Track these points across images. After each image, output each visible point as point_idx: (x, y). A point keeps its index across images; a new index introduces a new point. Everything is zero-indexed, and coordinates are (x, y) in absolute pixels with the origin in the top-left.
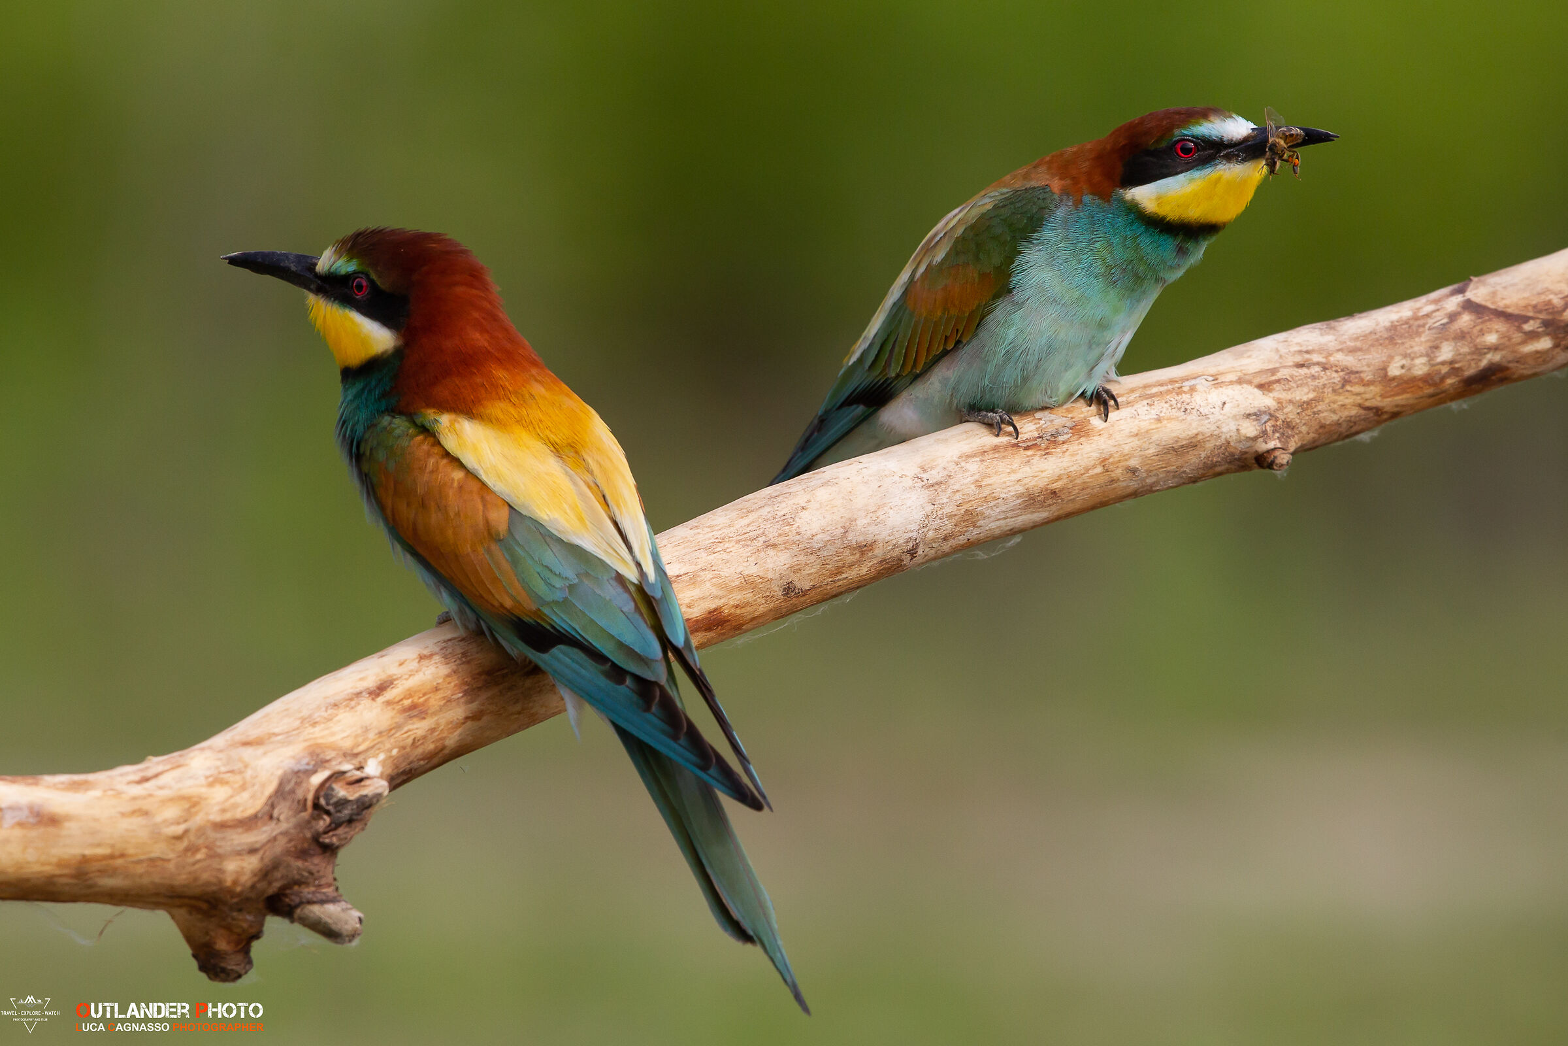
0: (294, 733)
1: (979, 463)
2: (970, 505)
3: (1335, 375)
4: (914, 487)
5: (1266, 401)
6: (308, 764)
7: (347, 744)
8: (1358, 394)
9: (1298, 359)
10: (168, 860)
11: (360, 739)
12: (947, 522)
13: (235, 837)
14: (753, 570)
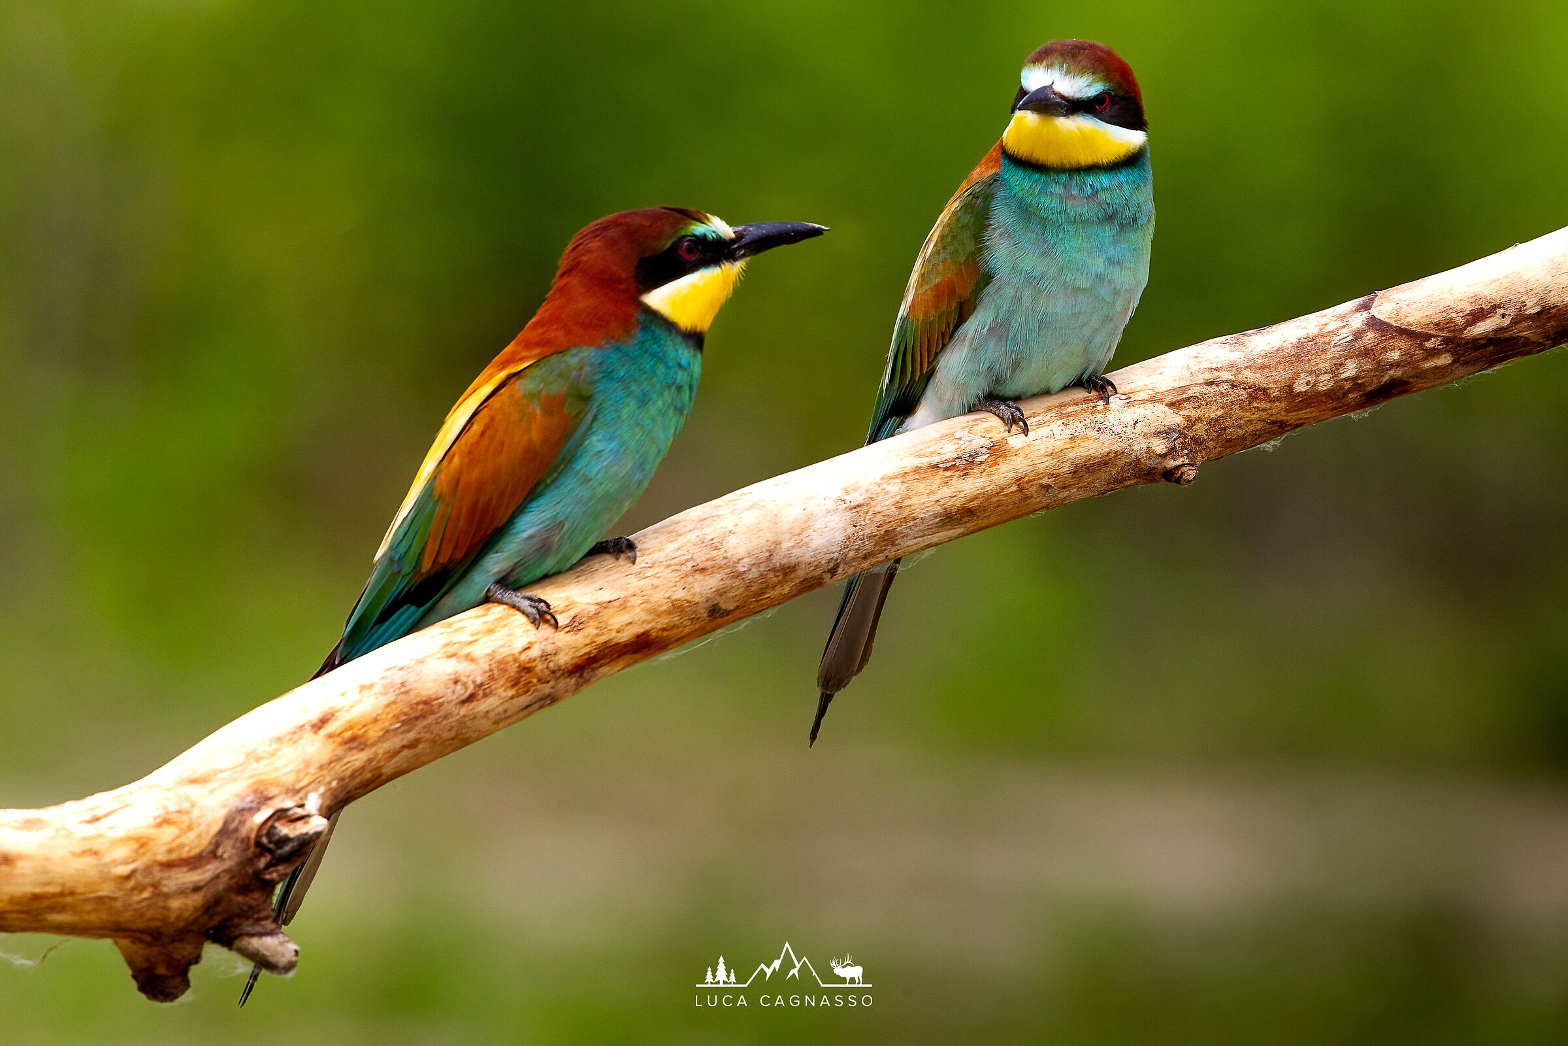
0: (239, 769)
1: (901, 484)
2: (890, 525)
3: (1244, 392)
4: (837, 509)
5: (1175, 419)
6: (252, 802)
7: (289, 780)
8: (1264, 410)
9: (1208, 376)
10: (115, 899)
11: (302, 774)
12: (867, 543)
13: (180, 876)
14: (680, 594)
